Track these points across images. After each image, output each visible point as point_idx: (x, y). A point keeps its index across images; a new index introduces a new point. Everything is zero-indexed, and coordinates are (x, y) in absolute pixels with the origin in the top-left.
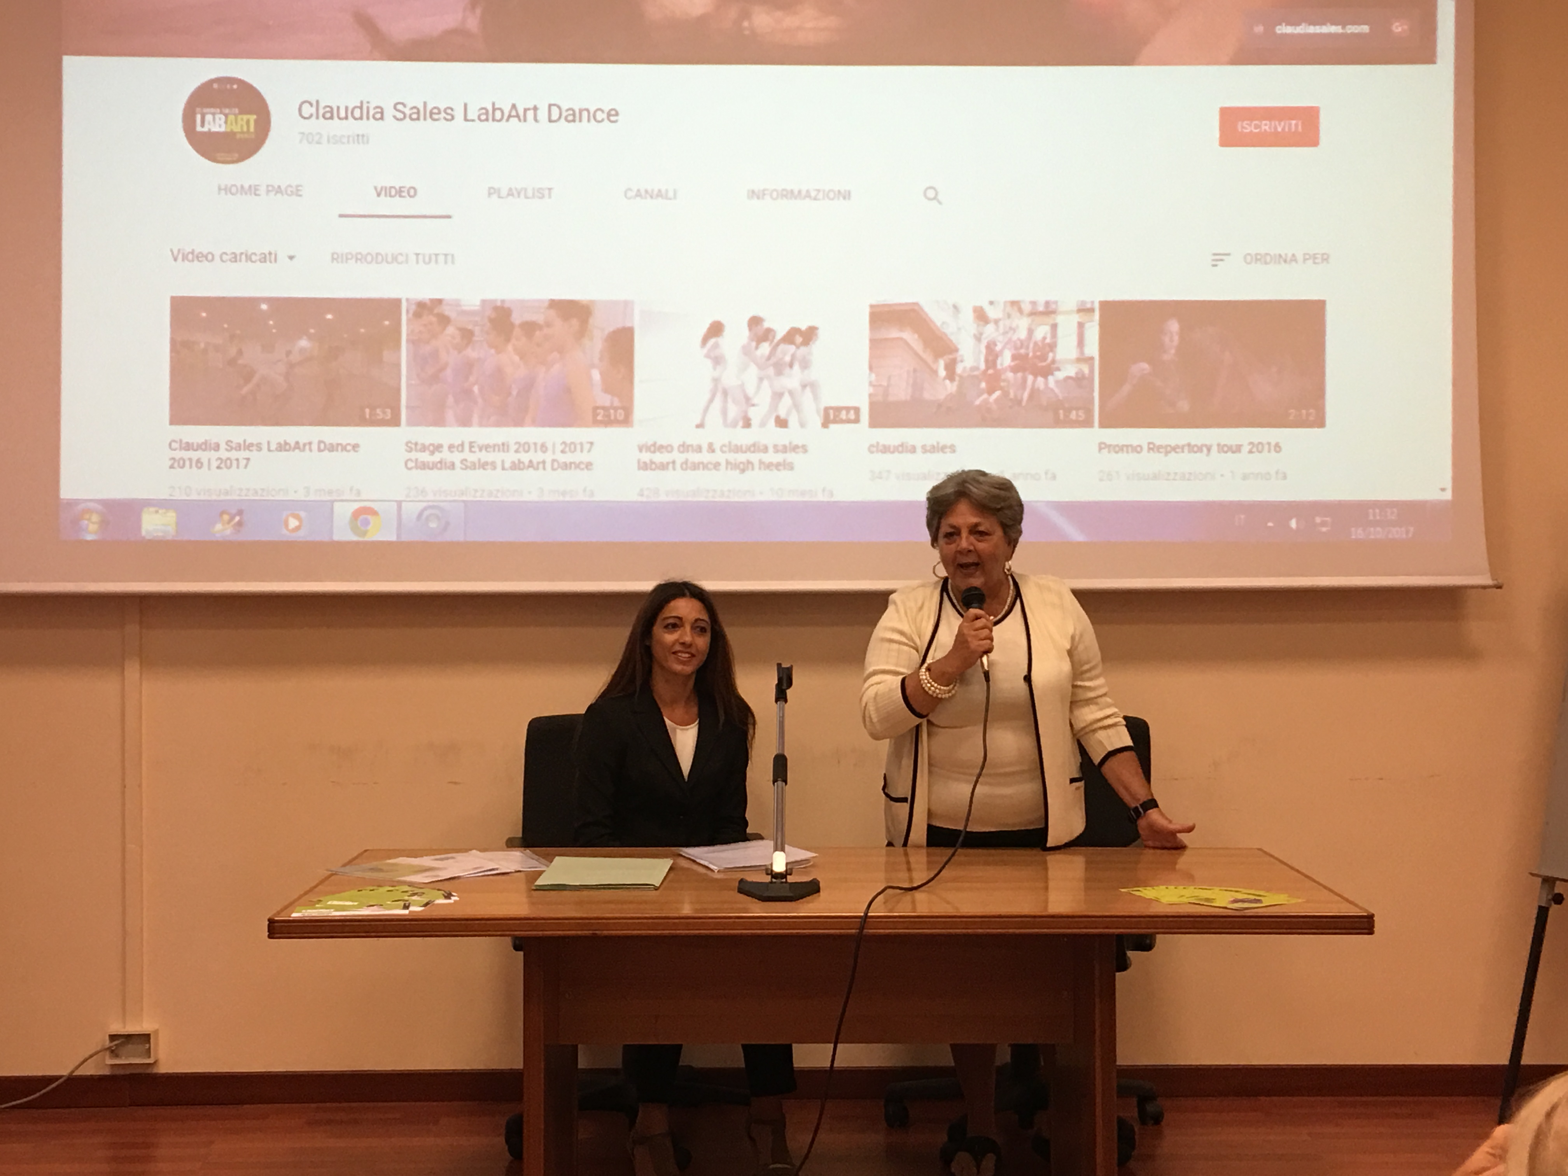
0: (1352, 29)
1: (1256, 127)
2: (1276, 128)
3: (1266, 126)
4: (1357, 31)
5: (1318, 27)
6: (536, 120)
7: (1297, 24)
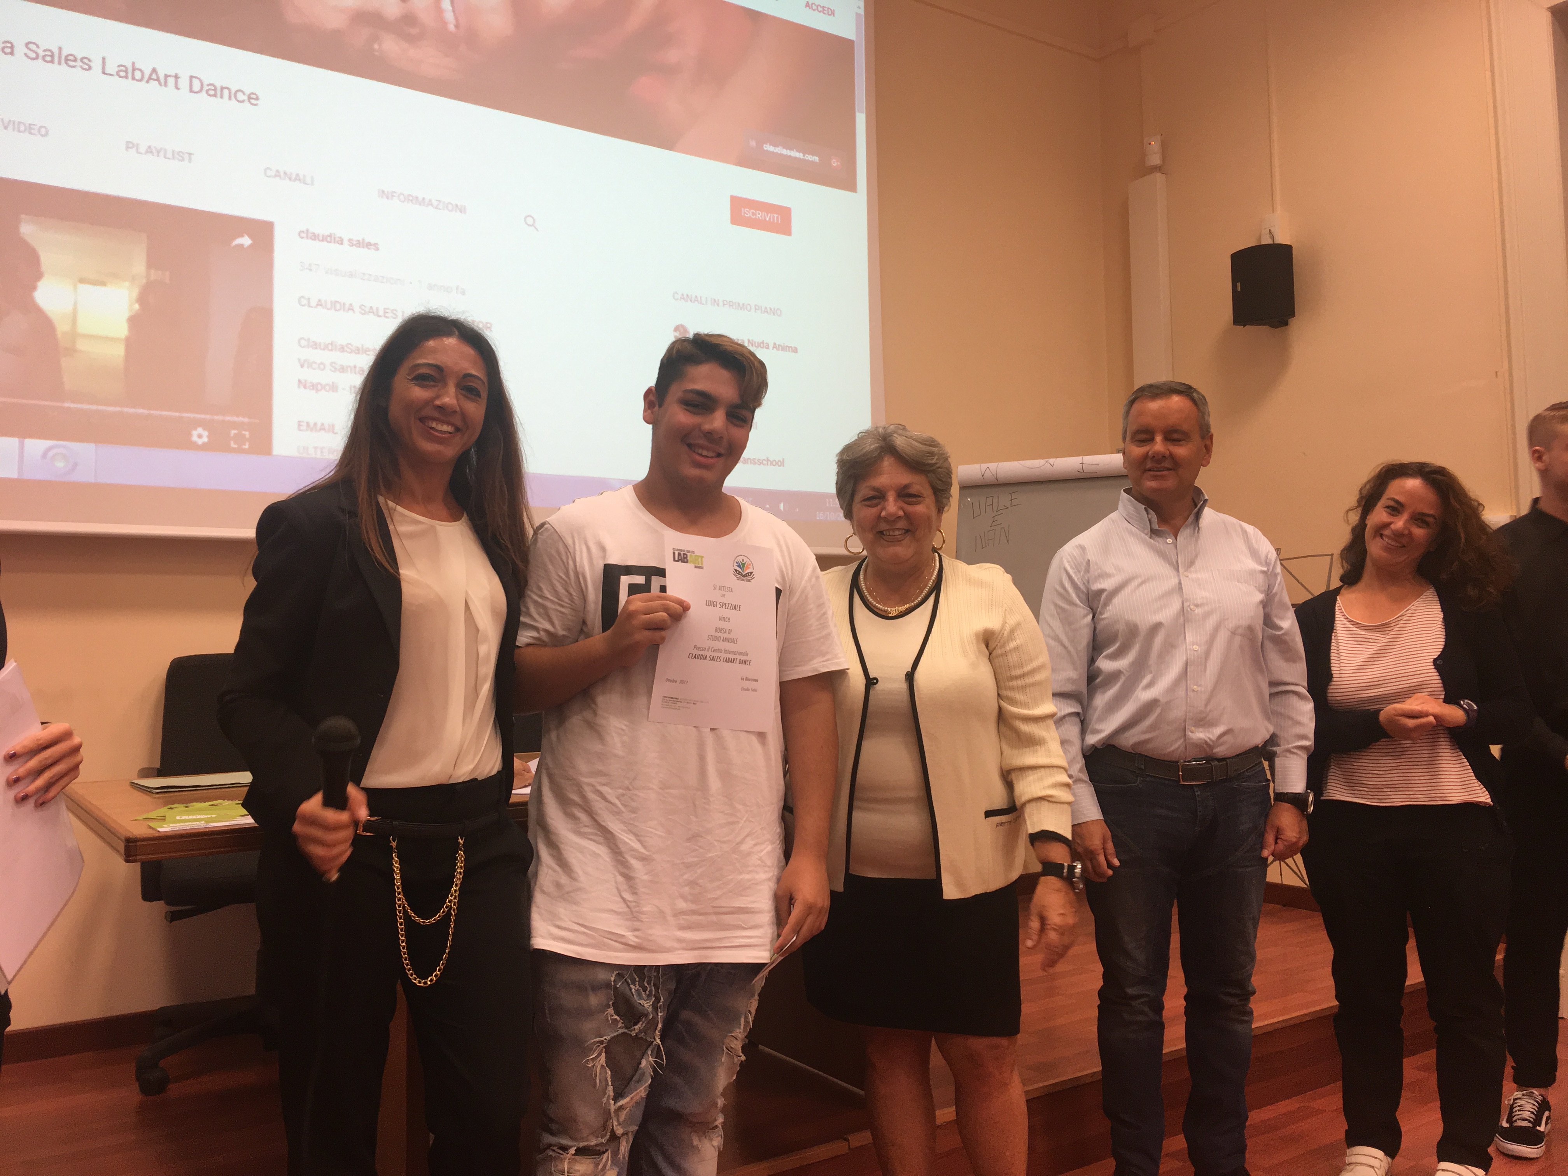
0: (810, 158)
1: (753, 214)
2: (765, 217)
3: (759, 215)
4: (811, 160)
5: (788, 151)
6: (177, 88)
7: (776, 145)
